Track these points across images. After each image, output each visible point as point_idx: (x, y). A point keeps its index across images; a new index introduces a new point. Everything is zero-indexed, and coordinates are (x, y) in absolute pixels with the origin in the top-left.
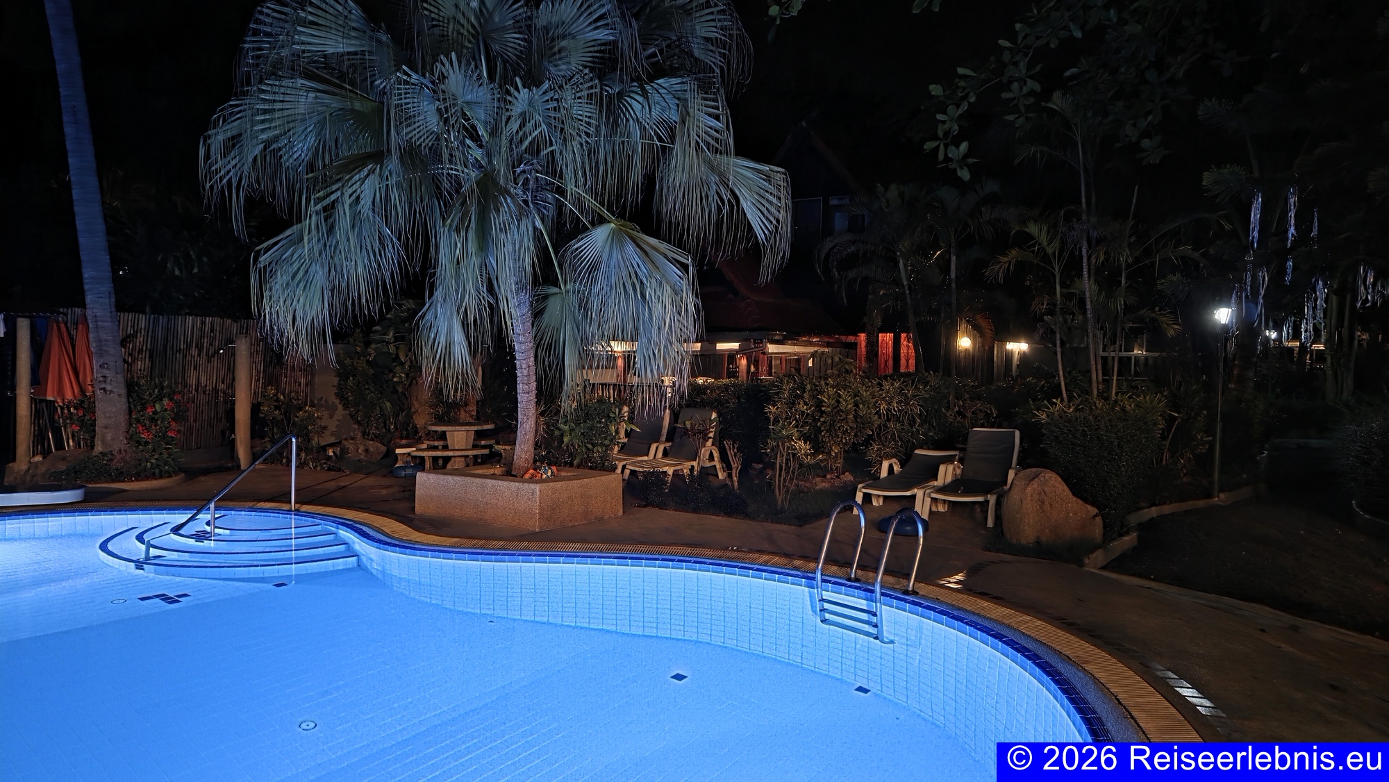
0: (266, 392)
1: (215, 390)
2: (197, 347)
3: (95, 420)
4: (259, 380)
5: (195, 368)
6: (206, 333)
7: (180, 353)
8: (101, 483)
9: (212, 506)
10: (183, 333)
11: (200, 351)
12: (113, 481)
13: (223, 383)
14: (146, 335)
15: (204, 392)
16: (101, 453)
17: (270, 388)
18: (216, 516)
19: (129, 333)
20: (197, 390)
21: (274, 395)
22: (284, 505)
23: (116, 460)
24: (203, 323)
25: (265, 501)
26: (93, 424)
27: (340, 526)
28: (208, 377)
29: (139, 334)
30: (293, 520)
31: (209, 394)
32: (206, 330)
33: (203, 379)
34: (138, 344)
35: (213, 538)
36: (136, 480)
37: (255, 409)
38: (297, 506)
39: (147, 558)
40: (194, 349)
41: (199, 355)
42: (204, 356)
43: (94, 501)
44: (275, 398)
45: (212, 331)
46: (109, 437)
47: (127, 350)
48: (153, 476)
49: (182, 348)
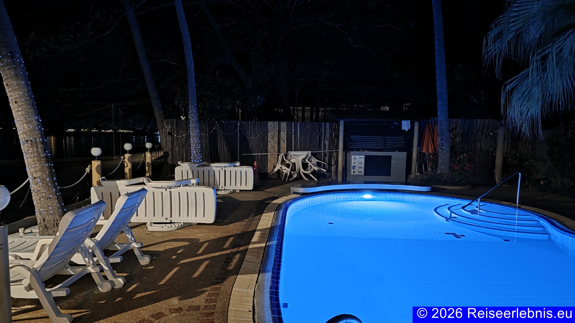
0: (511, 152)
1: (488, 150)
2: (481, 132)
3: (438, 161)
4: (508, 147)
5: (480, 141)
6: (486, 126)
7: (474, 134)
8: (438, 185)
9: (479, 200)
10: (476, 126)
11: (482, 134)
12: (443, 185)
13: (492, 148)
14: (461, 127)
15: (483, 152)
16: (439, 174)
17: (513, 150)
18: (481, 204)
19: (454, 127)
20: (480, 151)
21: (515, 154)
22: (513, 204)
23: (444, 177)
24: (485, 122)
25: (504, 201)
26: (437, 162)
27: (541, 218)
28: (485, 145)
29: (458, 127)
30: (517, 211)
31: (485, 152)
32: (486, 125)
33: (483, 146)
34: (457, 131)
35: (478, 213)
36: (452, 185)
37: (505, 160)
38: (520, 205)
39: (451, 217)
40: (480, 133)
41: (482, 136)
42: (484, 136)
43: (434, 192)
44: (515, 155)
45: (488, 125)
46: (442, 167)
47: (453, 134)
48: (458, 185)
49: (475, 132)
